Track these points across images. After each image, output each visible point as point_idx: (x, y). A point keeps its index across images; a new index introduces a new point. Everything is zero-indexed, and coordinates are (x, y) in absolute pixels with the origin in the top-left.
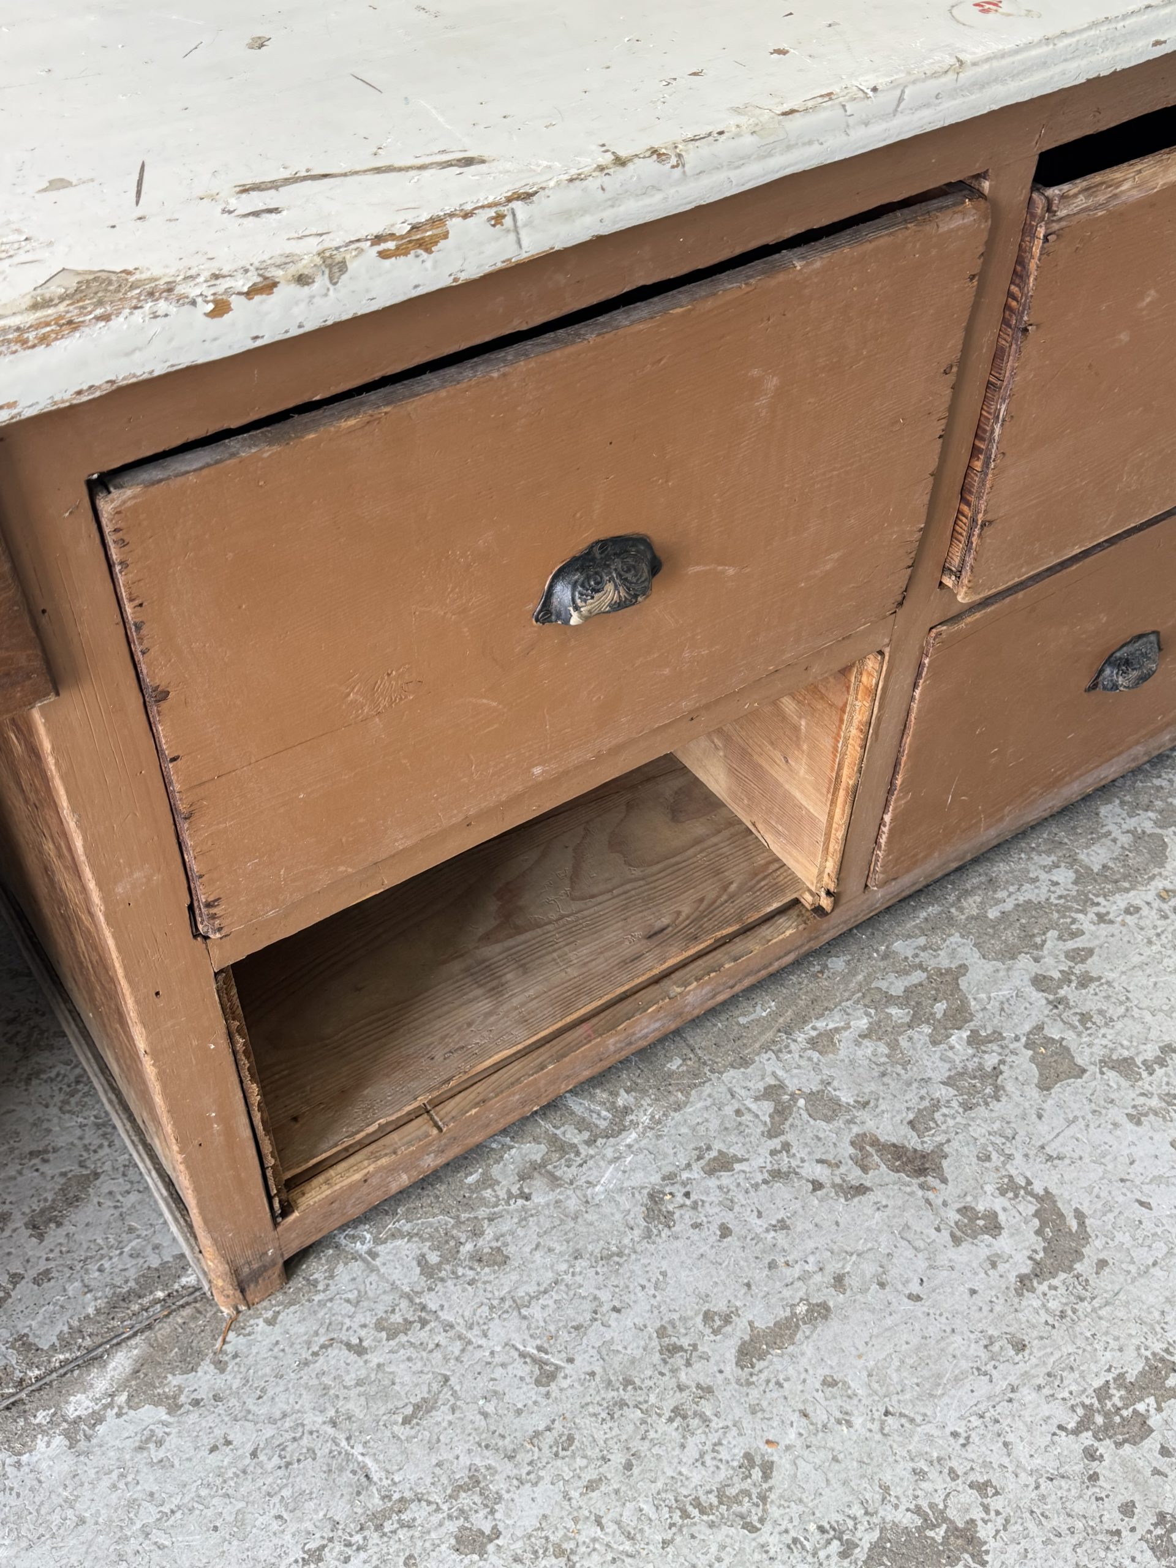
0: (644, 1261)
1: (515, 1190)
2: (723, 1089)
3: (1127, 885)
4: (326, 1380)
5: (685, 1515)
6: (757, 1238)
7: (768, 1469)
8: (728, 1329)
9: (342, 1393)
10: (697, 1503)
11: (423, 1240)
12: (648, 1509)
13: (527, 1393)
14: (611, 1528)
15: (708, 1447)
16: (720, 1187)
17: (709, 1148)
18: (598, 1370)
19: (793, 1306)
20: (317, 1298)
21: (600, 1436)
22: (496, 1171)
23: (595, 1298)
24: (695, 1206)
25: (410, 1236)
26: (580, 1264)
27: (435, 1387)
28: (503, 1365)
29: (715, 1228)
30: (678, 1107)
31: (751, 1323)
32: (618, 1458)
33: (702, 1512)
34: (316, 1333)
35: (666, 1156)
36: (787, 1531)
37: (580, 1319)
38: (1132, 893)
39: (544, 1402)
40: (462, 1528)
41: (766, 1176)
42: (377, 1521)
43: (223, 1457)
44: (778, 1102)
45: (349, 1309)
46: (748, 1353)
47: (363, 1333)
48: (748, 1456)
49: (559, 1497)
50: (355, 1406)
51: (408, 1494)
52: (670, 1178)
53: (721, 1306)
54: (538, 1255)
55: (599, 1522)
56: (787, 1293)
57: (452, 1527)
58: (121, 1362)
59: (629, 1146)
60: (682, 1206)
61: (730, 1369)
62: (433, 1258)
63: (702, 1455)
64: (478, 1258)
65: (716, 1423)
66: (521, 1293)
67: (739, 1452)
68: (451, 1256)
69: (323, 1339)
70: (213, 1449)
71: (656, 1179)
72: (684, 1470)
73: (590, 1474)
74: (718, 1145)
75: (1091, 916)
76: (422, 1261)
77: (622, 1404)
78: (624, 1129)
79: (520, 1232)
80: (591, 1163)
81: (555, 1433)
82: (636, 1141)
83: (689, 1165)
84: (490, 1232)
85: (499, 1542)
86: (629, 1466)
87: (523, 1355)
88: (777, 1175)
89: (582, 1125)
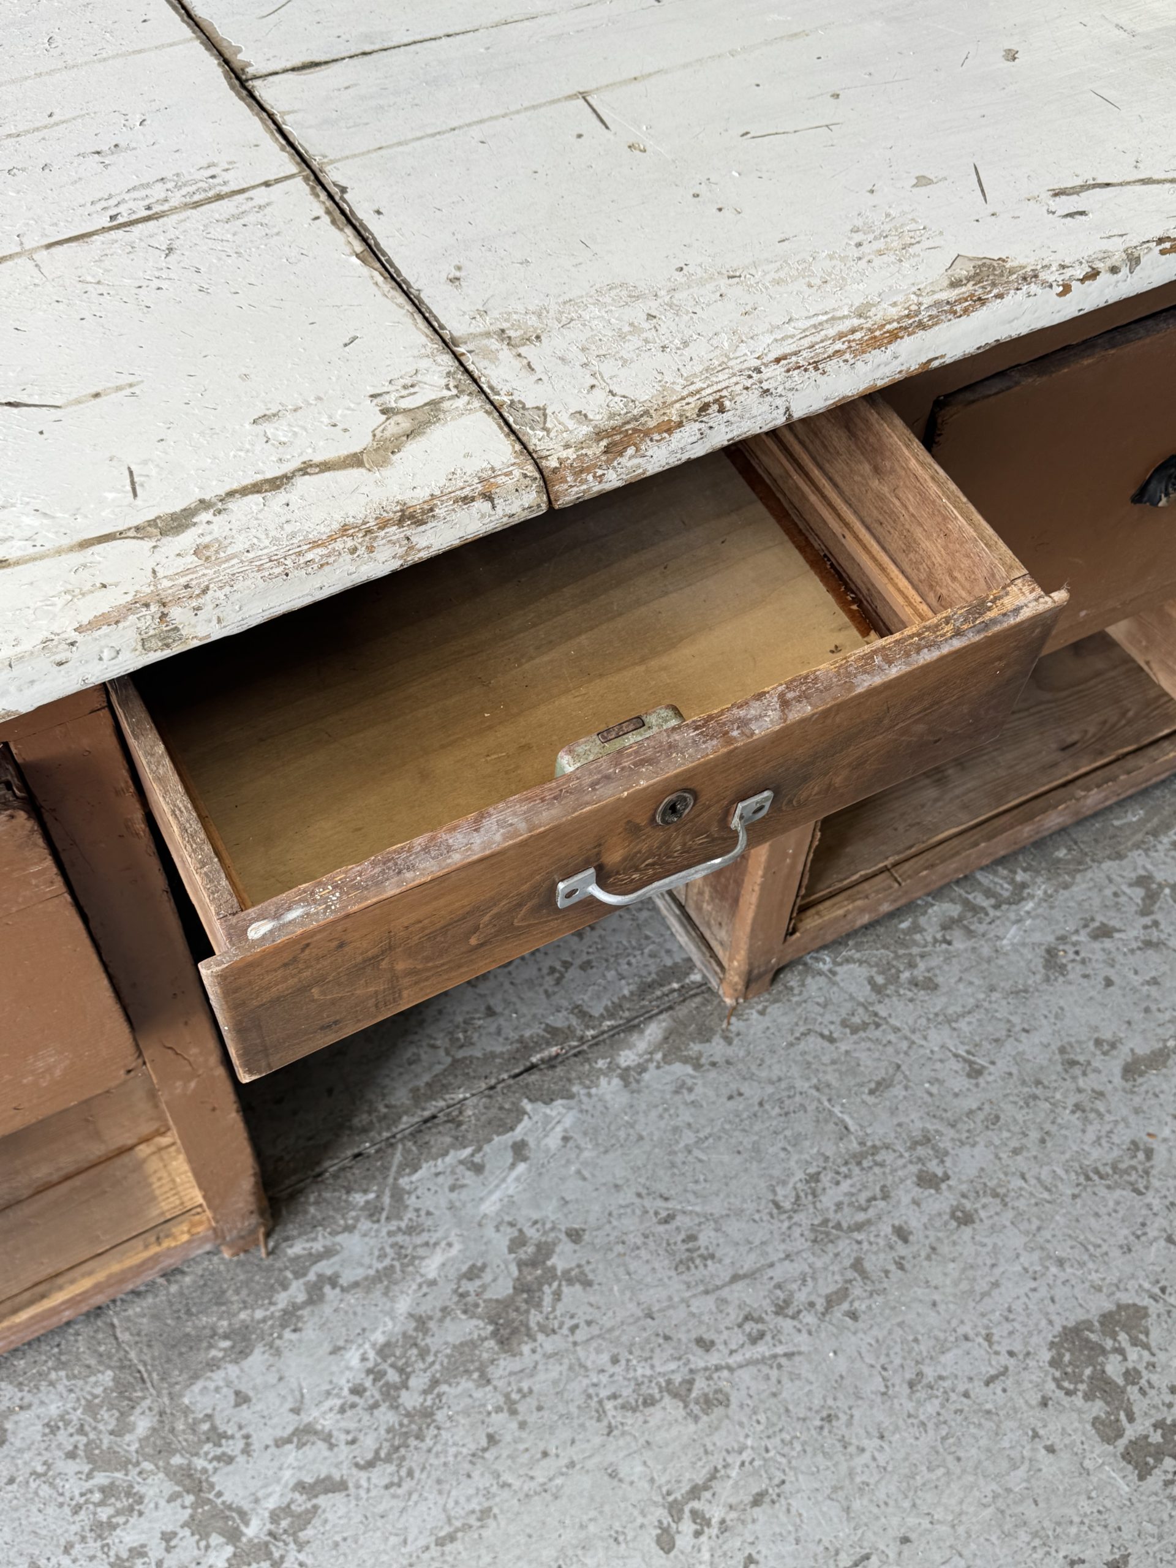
0: (1046, 998)
1: (939, 936)
2: (1102, 875)
4: (809, 1058)
5: (1088, 1178)
6: (1134, 990)
7: (1149, 1153)
8: (1115, 1053)
9: (822, 1068)
10: (1097, 1171)
11: (871, 966)
12: (1060, 1172)
13: (960, 1083)
14: (1033, 1181)
15: (1103, 1133)
16: (1103, 950)
17: (1093, 919)
18: (1014, 1071)
19: (1165, 1041)
20: (795, 999)
21: (1020, 1118)
22: (922, 921)
23: (1009, 1021)
24: (1083, 962)
25: (861, 962)
26: (995, 996)
27: (891, 1071)
28: (941, 1061)
29: (1100, 979)
30: (1066, 887)
31: (1132, 1050)
32: (1035, 1135)
33: (1101, 1177)
34: (797, 1024)
35: (1058, 922)
36: (1165, 1197)
37: (997, 1035)
39: (975, 1090)
40: (921, 1171)
41: (1140, 944)
42: (858, 1159)
43: (738, 1104)
44: (1148, 889)
45: (820, 1010)
46: (1131, 1071)
47: (832, 1027)
48: (1134, 1143)
49: (992, 1157)
50: (831, 1077)
51: (878, 1143)
52: (1062, 939)
53: (1107, 1035)
54: (961, 986)
55: (1023, 1177)
56: (1159, 1031)
57: (914, 1169)
58: (654, 1031)
59: (1028, 913)
60: (1073, 961)
61: (1118, 1080)
62: (880, 980)
63: (1099, 1138)
64: (914, 983)
65: (1108, 1118)
66: (950, 1011)
67: (1127, 1139)
68: (894, 979)
69: (802, 1029)
70: (730, 1098)
71: (1051, 939)
72: (1086, 1148)
73: (1014, 1143)
74: (1100, 918)
76: (871, 981)
77: (1035, 1097)
78: (1023, 899)
79: (946, 968)
80: (998, 922)
81: (985, 1112)
82: (1034, 909)
83: (1077, 932)
84: (922, 965)
85: (950, 1182)
86: (1043, 1141)
87: (956, 1056)
88: (1148, 944)
89: (988, 893)
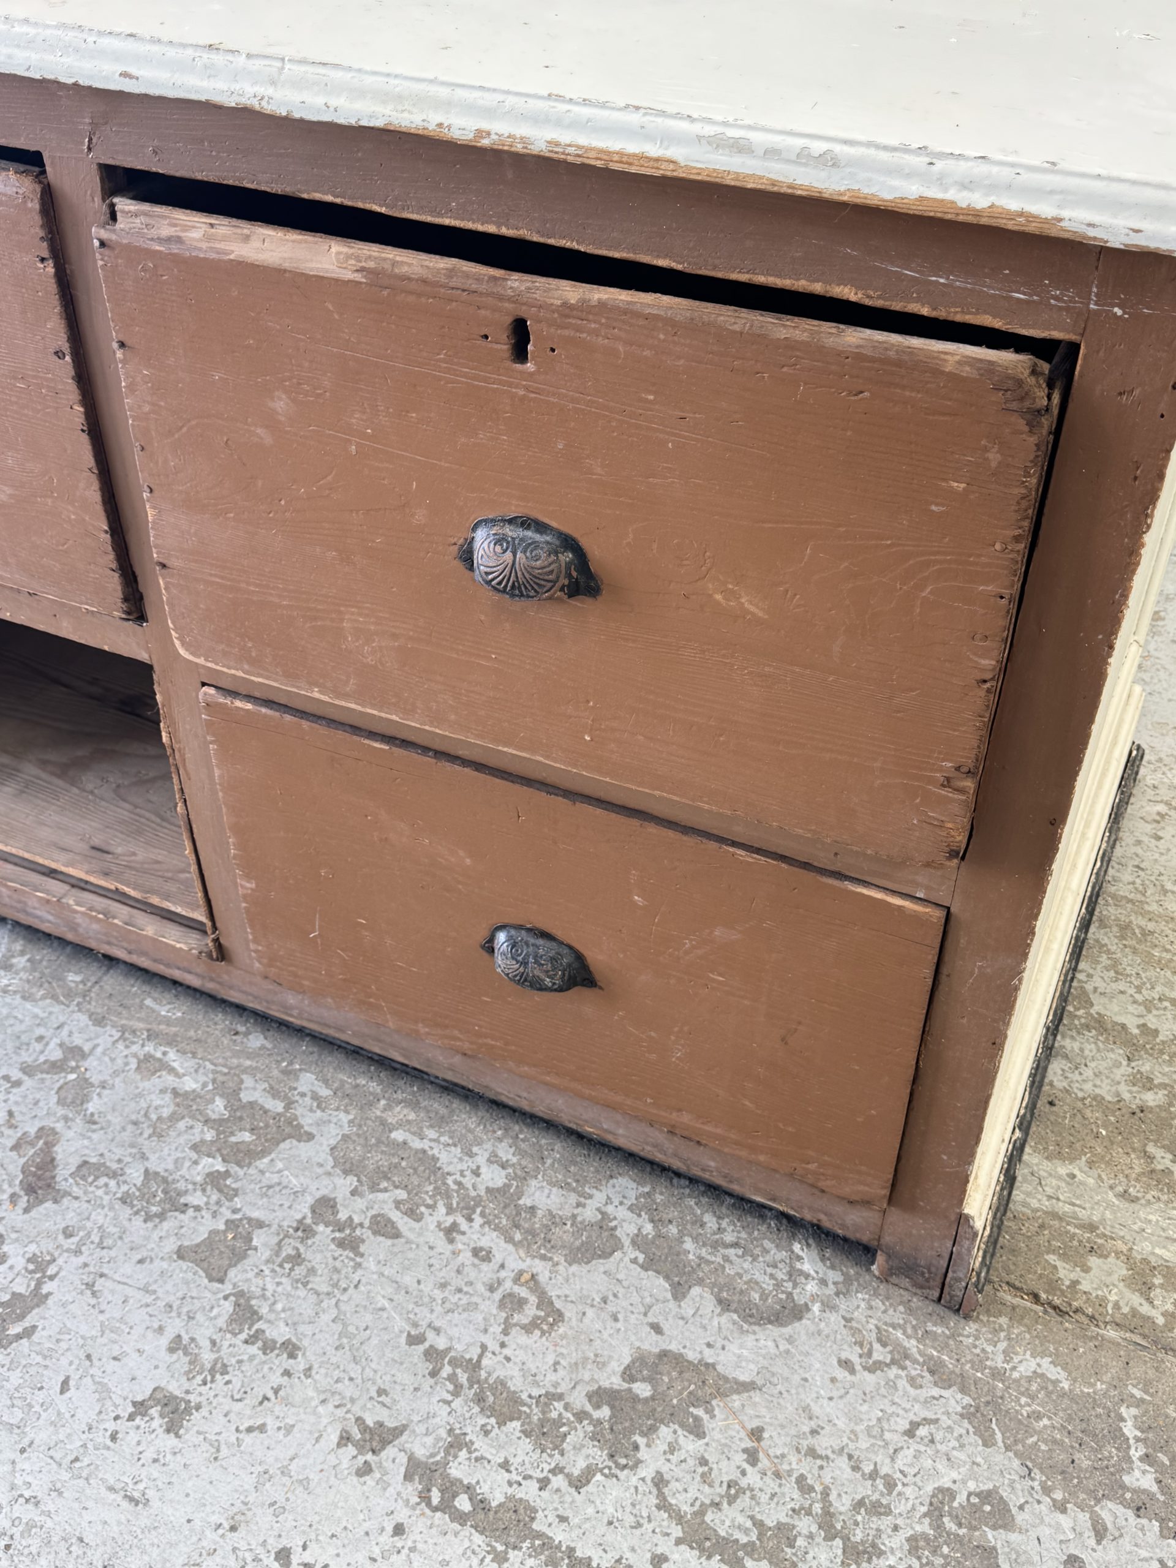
2: (62, 1019)
3: (518, 1237)
30: (27, 998)
38: (510, 1247)
44: (65, 1060)
75: (450, 1220)
